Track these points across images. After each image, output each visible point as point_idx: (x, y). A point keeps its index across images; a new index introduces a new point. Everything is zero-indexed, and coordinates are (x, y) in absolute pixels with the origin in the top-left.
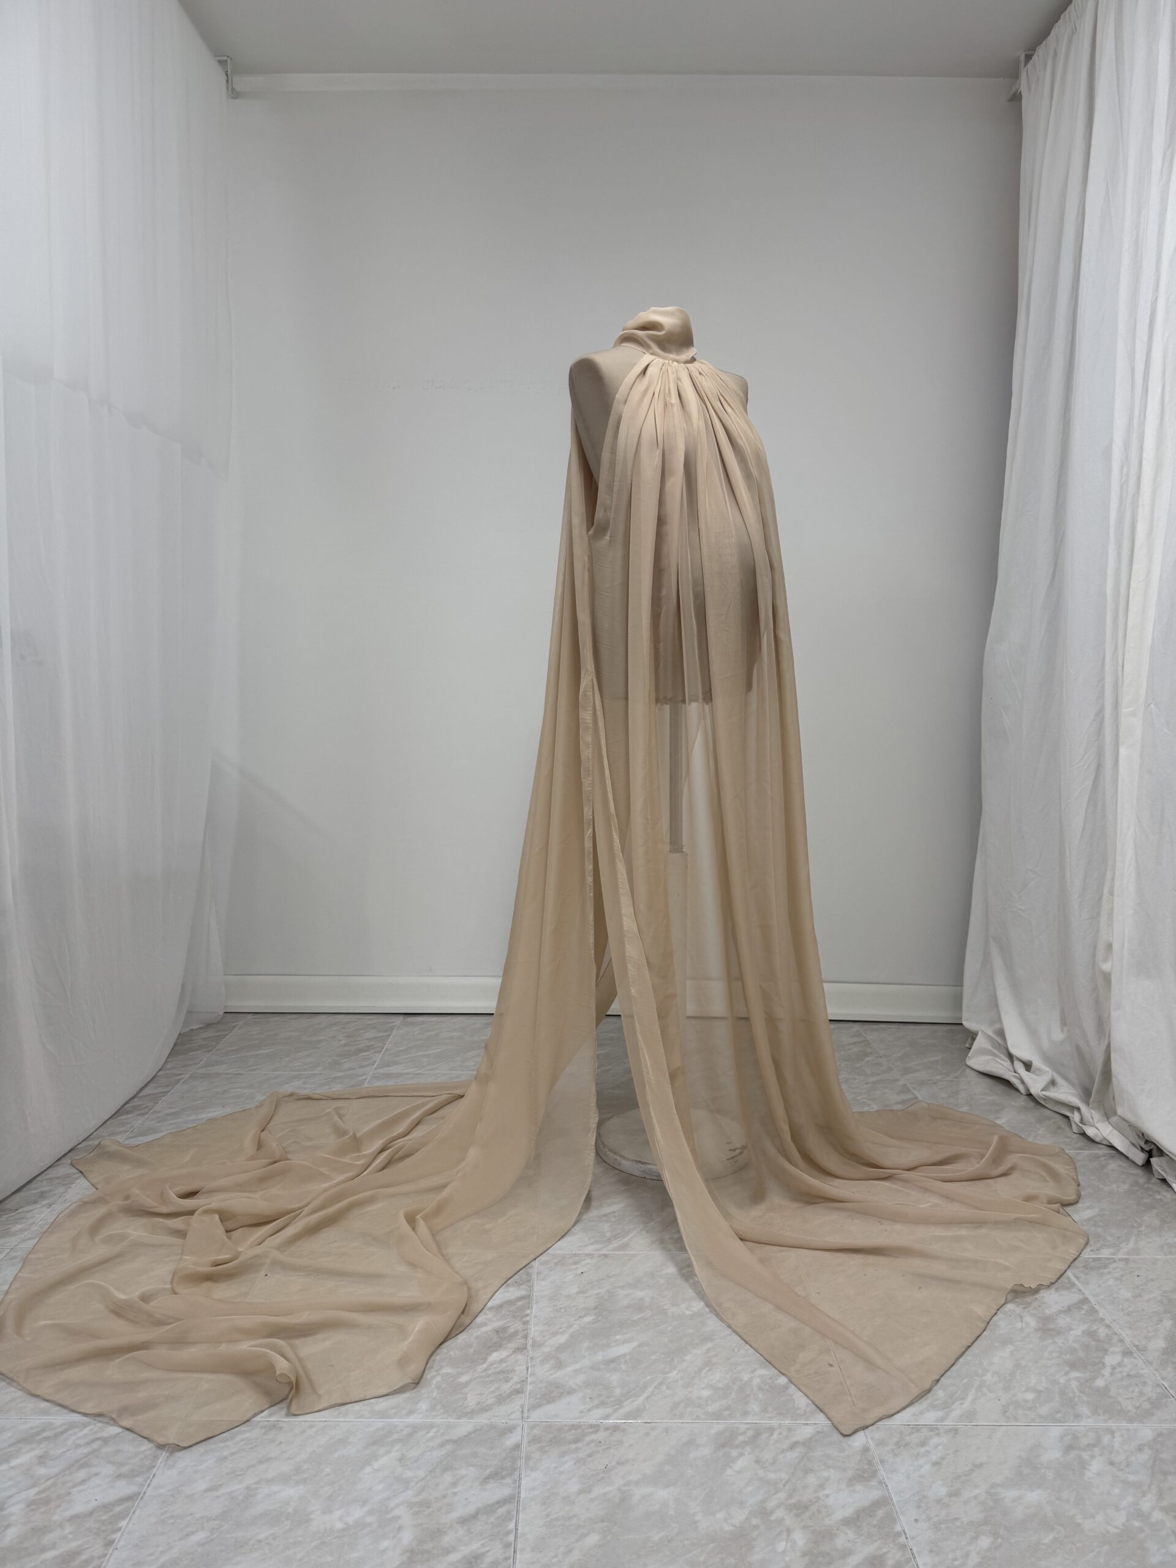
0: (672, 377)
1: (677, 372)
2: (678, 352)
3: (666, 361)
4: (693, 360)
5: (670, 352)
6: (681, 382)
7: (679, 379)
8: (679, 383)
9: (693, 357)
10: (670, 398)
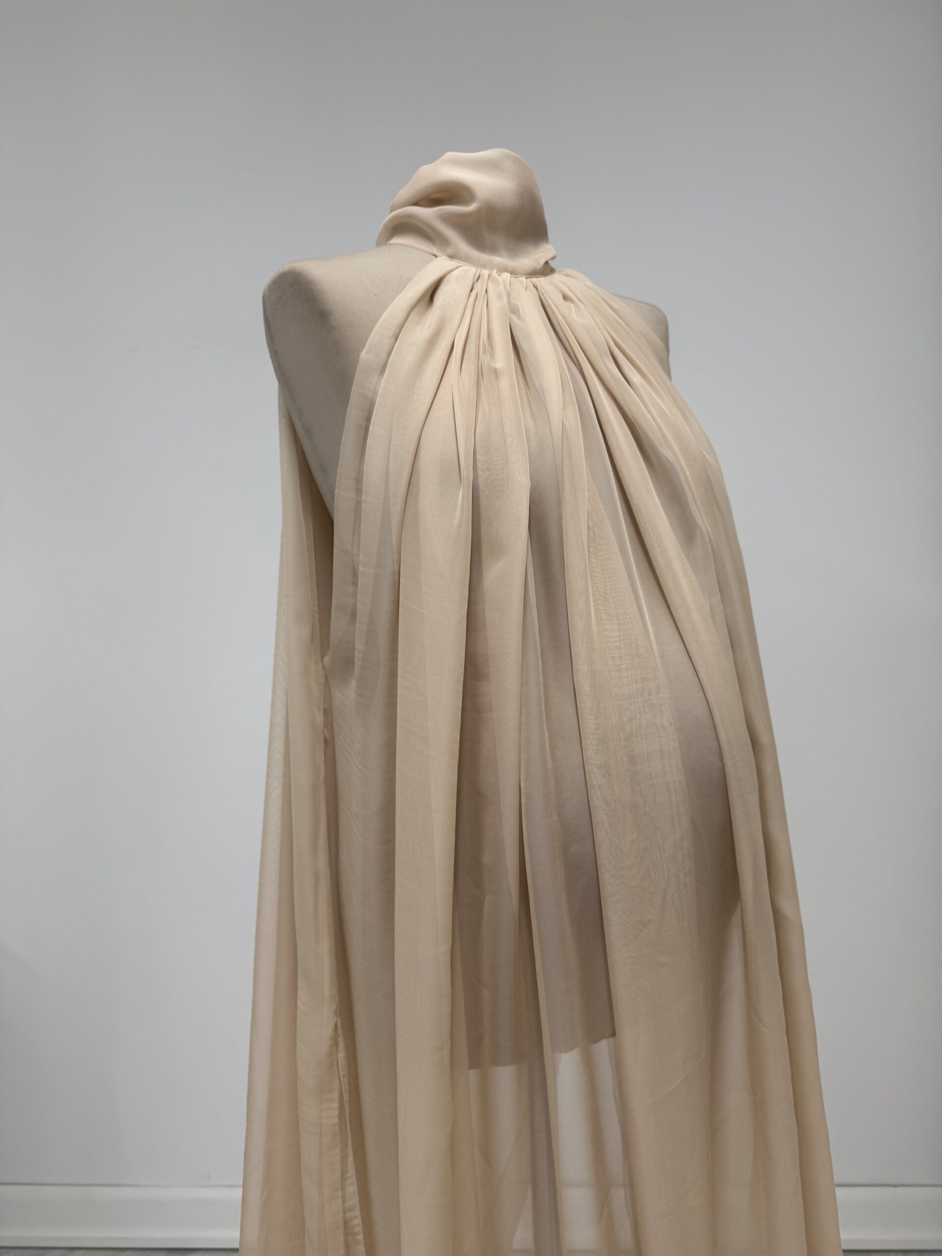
0: (495, 305)
1: (509, 295)
2: (513, 252)
3: (485, 272)
4: (547, 270)
5: (492, 249)
6: (519, 317)
7: (514, 310)
8: (514, 318)
9: (547, 263)
10: (492, 355)
